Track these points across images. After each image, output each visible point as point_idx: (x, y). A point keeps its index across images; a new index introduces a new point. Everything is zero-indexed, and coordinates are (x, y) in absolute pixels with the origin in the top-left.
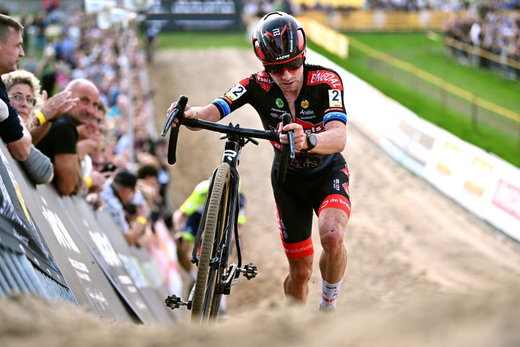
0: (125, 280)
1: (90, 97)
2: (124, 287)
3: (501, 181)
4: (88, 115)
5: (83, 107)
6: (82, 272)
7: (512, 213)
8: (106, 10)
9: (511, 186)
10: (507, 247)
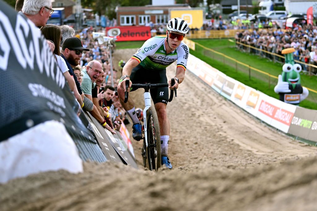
0: (119, 148)
2: (120, 151)
3: (263, 101)
6: (106, 147)
7: (268, 115)
8: (101, 37)
9: (267, 103)
10: (266, 129)
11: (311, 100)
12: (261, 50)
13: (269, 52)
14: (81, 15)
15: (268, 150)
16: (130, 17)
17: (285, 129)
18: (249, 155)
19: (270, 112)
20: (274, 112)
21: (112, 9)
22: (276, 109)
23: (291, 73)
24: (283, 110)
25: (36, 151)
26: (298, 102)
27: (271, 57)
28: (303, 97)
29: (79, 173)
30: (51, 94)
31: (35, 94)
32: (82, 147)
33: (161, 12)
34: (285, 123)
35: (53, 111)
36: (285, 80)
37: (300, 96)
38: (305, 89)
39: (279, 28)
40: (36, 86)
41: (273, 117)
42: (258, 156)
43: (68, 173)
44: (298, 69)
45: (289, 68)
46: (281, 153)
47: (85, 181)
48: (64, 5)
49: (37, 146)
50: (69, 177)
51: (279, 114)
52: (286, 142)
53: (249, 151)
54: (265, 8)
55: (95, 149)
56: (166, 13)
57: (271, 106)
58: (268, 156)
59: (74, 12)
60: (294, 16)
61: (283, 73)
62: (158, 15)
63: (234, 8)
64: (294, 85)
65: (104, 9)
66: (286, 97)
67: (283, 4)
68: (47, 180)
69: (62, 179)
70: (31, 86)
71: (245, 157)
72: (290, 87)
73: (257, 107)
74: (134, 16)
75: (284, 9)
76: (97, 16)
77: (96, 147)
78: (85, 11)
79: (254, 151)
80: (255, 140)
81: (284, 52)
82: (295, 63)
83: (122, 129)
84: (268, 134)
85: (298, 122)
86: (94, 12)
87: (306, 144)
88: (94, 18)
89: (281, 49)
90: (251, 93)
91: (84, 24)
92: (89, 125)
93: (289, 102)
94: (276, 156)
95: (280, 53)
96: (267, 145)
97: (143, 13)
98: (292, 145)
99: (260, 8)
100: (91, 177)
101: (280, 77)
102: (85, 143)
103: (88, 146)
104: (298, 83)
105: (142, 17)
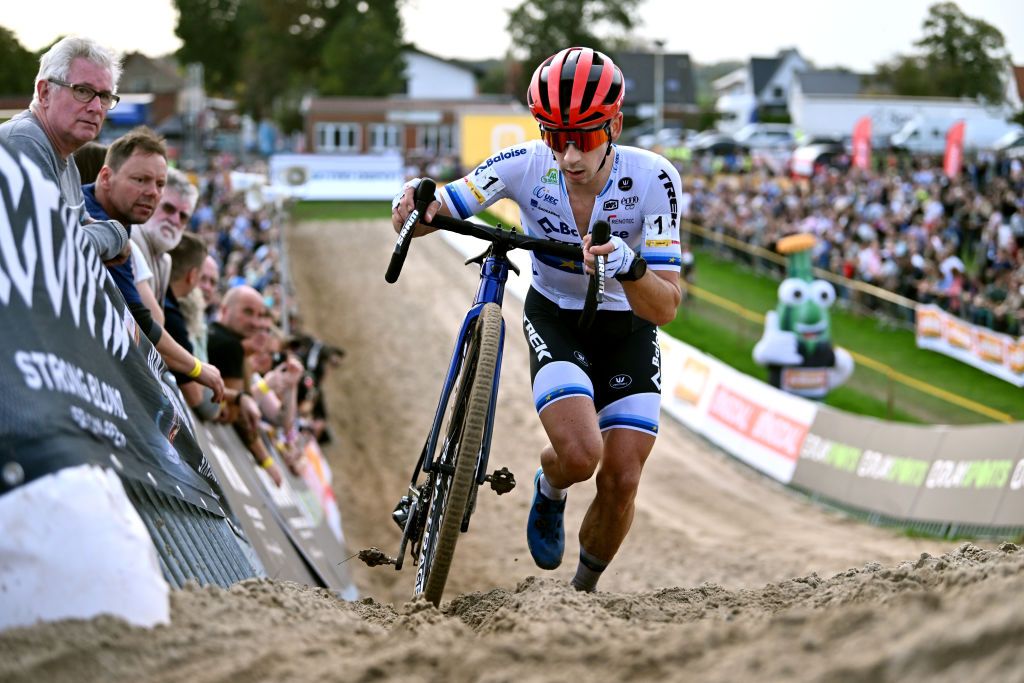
0: (296, 523)
1: (254, 307)
2: (297, 531)
3: (720, 388)
4: (252, 328)
5: (247, 319)
6: (257, 520)
7: (733, 426)
8: (256, 188)
9: (732, 394)
10: (728, 468)
11: (860, 389)
12: (718, 237)
13: (740, 244)
14: (201, 118)
15: (729, 532)
16: (345, 129)
17: (784, 470)
18: (677, 545)
19: (741, 419)
20: (752, 420)
21: (292, 105)
22: (756, 411)
23: (802, 309)
24: (778, 416)
25: (31, 559)
26: (820, 392)
27: (746, 258)
28: (835, 378)
29: (159, 627)
30: (85, 380)
31: (35, 382)
32: (176, 531)
33: (434, 117)
34: (781, 451)
35: (88, 433)
36: (786, 325)
37: (826, 377)
38: (843, 356)
39: (771, 174)
40: (39, 358)
41: (747, 433)
42: (703, 550)
43: (125, 626)
44: (824, 296)
45: (798, 294)
46: (770, 542)
47: (175, 653)
48: (155, 86)
49: (31, 543)
50: (126, 640)
51: (765, 426)
52: (784, 508)
53: (674, 532)
54: (732, 117)
55: (217, 534)
56: (449, 120)
57: (746, 402)
58: (730, 549)
59: (181, 108)
60: (817, 141)
61: (781, 310)
62: (427, 125)
63: (645, 111)
64: (812, 342)
65: (269, 101)
66: (789, 378)
67: (784, 107)
68: (61, 648)
69: (105, 646)
70: (21, 357)
71: (666, 551)
72: (801, 349)
73: (704, 404)
74: (357, 128)
75: (787, 119)
76: (248, 123)
77: (221, 530)
78: (214, 109)
79: (692, 533)
80: (693, 500)
81: (785, 244)
82: (816, 278)
83: (310, 457)
84: (734, 484)
85: (821, 450)
86: (241, 111)
87: (841, 515)
88: (239, 128)
89: (775, 237)
90: (689, 363)
91: (210, 143)
92: (203, 462)
93: (797, 391)
94: (753, 550)
95: (773, 247)
96: (729, 517)
97: (380, 118)
98: (799, 519)
99: (720, 116)
100: (193, 641)
101: (772, 319)
102: (186, 519)
103: (198, 526)
104: (825, 337)
105: (379, 129)
